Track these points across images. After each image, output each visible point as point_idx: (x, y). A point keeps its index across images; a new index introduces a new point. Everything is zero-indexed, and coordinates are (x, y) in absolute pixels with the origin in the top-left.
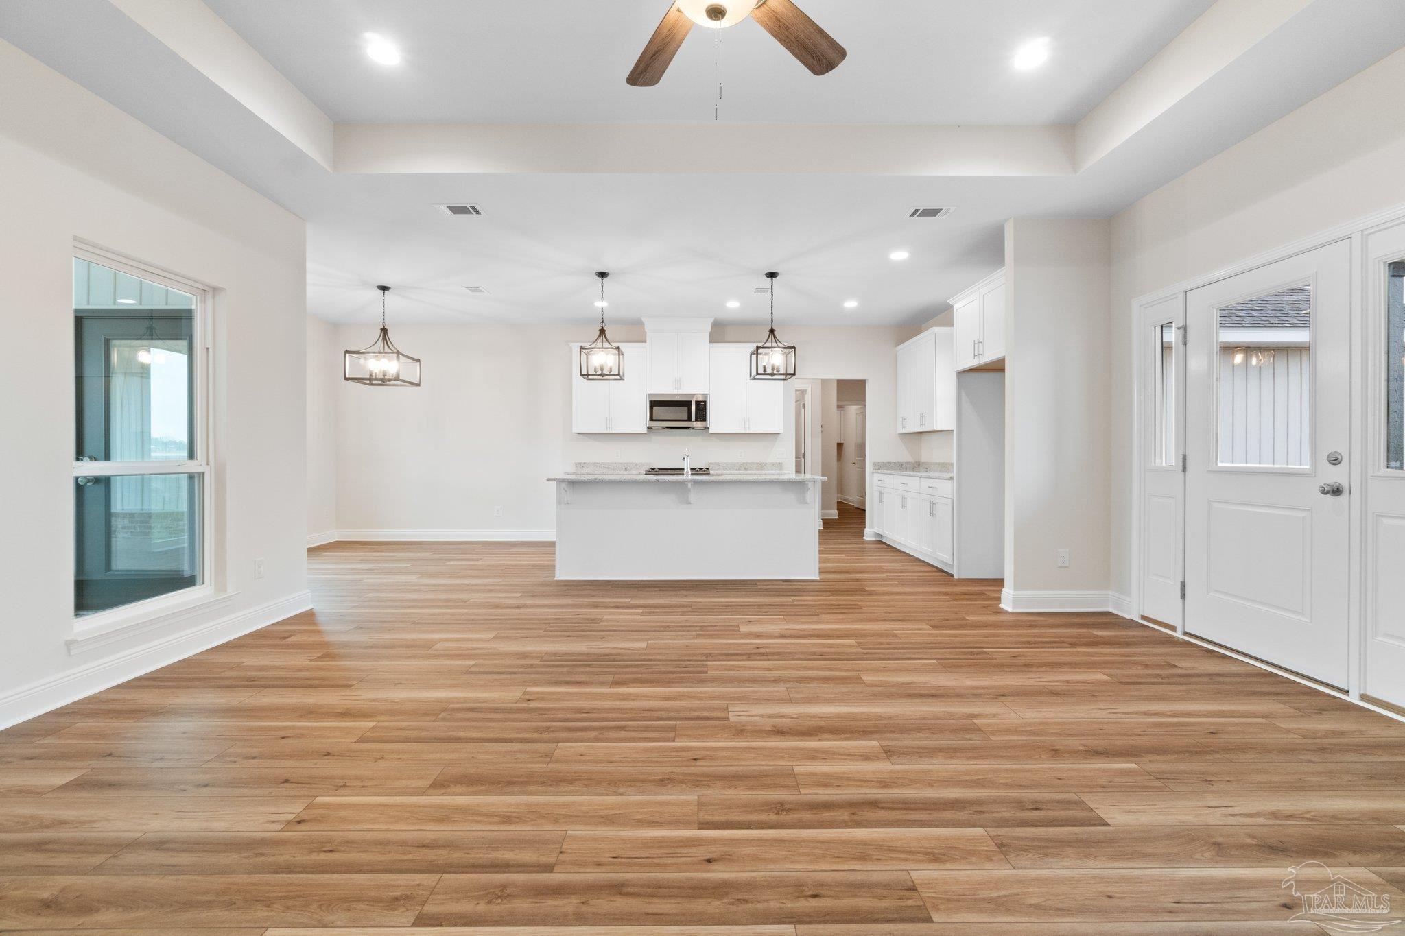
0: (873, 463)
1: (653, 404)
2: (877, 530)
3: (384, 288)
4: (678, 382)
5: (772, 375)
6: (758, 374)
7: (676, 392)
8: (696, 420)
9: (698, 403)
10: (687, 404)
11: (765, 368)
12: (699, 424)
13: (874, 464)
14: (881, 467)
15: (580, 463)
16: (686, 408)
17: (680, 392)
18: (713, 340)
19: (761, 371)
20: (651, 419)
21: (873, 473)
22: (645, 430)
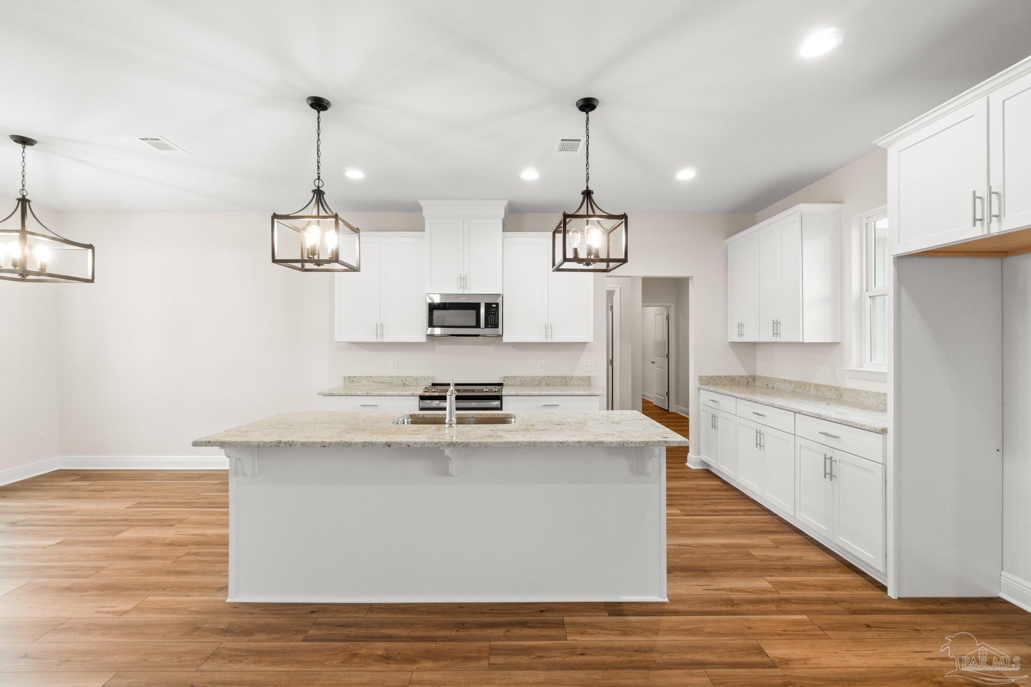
0: (700, 377)
1: (432, 308)
2: (704, 457)
3: (24, 141)
4: (463, 279)
5: (587, 262)
6: (565, 259)
7: (461, 292)
8: (486, 326)
9: (488, 306)
10: (475, 307)
11: (576, 251)
12: (490, 331)
13: (701, 379)
14: (708, 381)
15: (349, 377)
16: (474, 312)
17: (467, 292)
18: (506, 228)
19: (570, 255)
20: (431, 324)
21: (699, 389)
22: (423, 339)
